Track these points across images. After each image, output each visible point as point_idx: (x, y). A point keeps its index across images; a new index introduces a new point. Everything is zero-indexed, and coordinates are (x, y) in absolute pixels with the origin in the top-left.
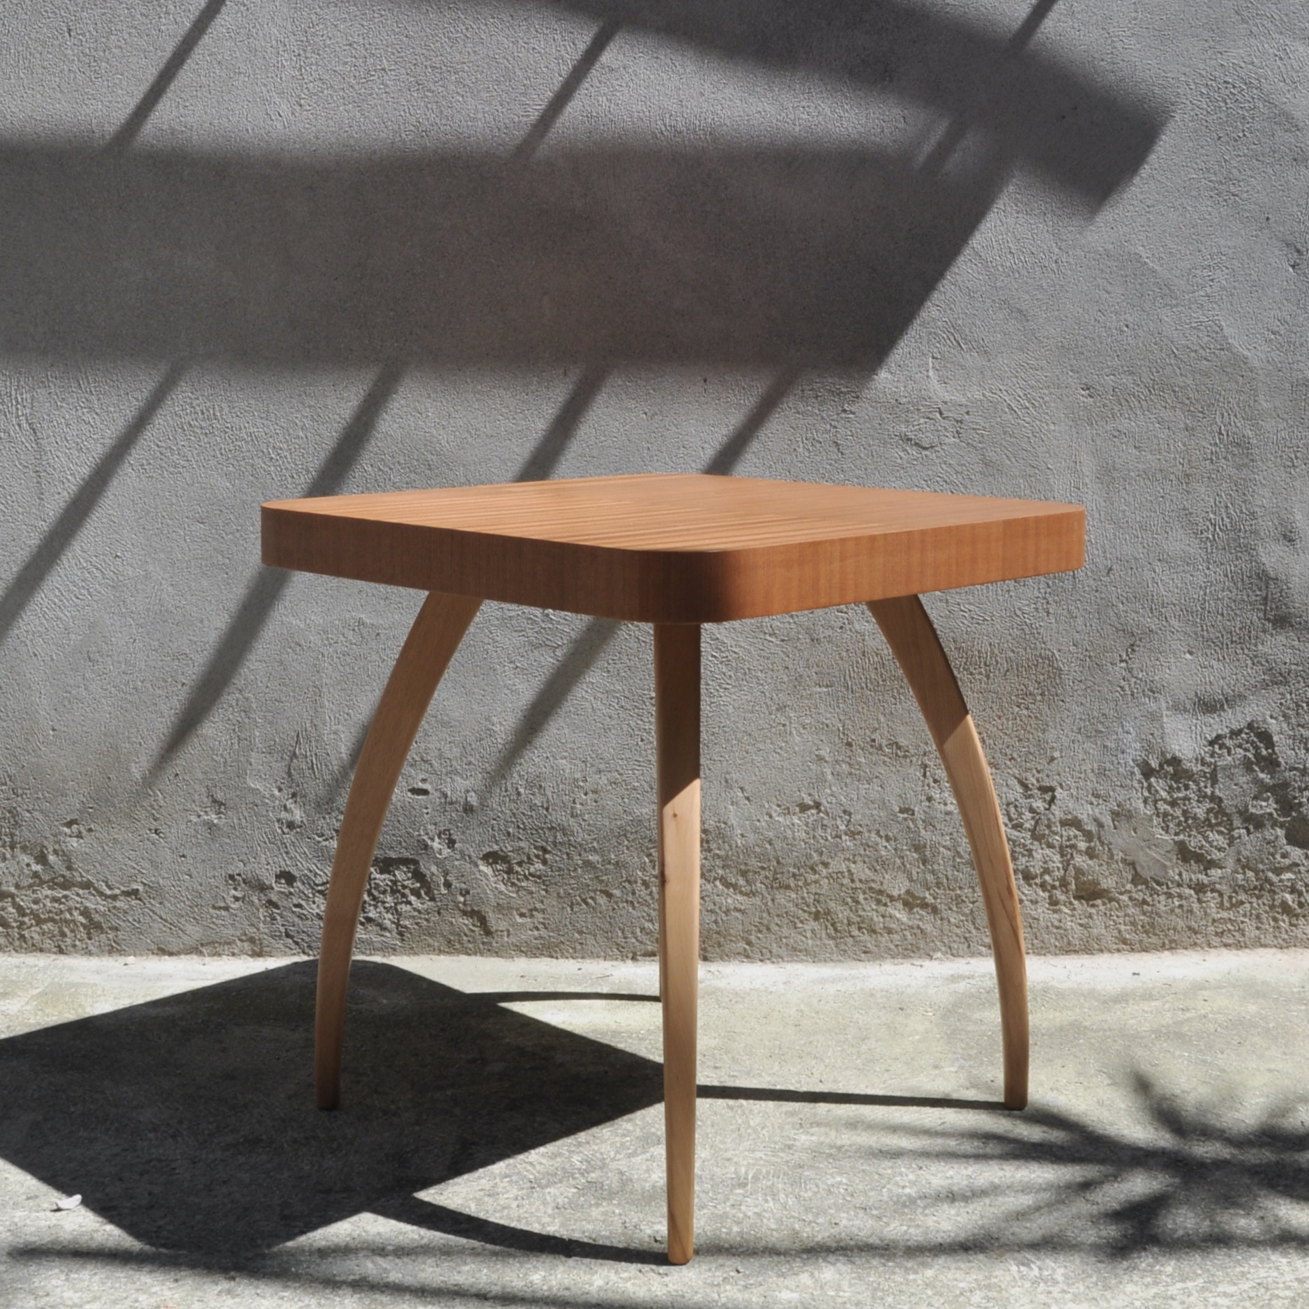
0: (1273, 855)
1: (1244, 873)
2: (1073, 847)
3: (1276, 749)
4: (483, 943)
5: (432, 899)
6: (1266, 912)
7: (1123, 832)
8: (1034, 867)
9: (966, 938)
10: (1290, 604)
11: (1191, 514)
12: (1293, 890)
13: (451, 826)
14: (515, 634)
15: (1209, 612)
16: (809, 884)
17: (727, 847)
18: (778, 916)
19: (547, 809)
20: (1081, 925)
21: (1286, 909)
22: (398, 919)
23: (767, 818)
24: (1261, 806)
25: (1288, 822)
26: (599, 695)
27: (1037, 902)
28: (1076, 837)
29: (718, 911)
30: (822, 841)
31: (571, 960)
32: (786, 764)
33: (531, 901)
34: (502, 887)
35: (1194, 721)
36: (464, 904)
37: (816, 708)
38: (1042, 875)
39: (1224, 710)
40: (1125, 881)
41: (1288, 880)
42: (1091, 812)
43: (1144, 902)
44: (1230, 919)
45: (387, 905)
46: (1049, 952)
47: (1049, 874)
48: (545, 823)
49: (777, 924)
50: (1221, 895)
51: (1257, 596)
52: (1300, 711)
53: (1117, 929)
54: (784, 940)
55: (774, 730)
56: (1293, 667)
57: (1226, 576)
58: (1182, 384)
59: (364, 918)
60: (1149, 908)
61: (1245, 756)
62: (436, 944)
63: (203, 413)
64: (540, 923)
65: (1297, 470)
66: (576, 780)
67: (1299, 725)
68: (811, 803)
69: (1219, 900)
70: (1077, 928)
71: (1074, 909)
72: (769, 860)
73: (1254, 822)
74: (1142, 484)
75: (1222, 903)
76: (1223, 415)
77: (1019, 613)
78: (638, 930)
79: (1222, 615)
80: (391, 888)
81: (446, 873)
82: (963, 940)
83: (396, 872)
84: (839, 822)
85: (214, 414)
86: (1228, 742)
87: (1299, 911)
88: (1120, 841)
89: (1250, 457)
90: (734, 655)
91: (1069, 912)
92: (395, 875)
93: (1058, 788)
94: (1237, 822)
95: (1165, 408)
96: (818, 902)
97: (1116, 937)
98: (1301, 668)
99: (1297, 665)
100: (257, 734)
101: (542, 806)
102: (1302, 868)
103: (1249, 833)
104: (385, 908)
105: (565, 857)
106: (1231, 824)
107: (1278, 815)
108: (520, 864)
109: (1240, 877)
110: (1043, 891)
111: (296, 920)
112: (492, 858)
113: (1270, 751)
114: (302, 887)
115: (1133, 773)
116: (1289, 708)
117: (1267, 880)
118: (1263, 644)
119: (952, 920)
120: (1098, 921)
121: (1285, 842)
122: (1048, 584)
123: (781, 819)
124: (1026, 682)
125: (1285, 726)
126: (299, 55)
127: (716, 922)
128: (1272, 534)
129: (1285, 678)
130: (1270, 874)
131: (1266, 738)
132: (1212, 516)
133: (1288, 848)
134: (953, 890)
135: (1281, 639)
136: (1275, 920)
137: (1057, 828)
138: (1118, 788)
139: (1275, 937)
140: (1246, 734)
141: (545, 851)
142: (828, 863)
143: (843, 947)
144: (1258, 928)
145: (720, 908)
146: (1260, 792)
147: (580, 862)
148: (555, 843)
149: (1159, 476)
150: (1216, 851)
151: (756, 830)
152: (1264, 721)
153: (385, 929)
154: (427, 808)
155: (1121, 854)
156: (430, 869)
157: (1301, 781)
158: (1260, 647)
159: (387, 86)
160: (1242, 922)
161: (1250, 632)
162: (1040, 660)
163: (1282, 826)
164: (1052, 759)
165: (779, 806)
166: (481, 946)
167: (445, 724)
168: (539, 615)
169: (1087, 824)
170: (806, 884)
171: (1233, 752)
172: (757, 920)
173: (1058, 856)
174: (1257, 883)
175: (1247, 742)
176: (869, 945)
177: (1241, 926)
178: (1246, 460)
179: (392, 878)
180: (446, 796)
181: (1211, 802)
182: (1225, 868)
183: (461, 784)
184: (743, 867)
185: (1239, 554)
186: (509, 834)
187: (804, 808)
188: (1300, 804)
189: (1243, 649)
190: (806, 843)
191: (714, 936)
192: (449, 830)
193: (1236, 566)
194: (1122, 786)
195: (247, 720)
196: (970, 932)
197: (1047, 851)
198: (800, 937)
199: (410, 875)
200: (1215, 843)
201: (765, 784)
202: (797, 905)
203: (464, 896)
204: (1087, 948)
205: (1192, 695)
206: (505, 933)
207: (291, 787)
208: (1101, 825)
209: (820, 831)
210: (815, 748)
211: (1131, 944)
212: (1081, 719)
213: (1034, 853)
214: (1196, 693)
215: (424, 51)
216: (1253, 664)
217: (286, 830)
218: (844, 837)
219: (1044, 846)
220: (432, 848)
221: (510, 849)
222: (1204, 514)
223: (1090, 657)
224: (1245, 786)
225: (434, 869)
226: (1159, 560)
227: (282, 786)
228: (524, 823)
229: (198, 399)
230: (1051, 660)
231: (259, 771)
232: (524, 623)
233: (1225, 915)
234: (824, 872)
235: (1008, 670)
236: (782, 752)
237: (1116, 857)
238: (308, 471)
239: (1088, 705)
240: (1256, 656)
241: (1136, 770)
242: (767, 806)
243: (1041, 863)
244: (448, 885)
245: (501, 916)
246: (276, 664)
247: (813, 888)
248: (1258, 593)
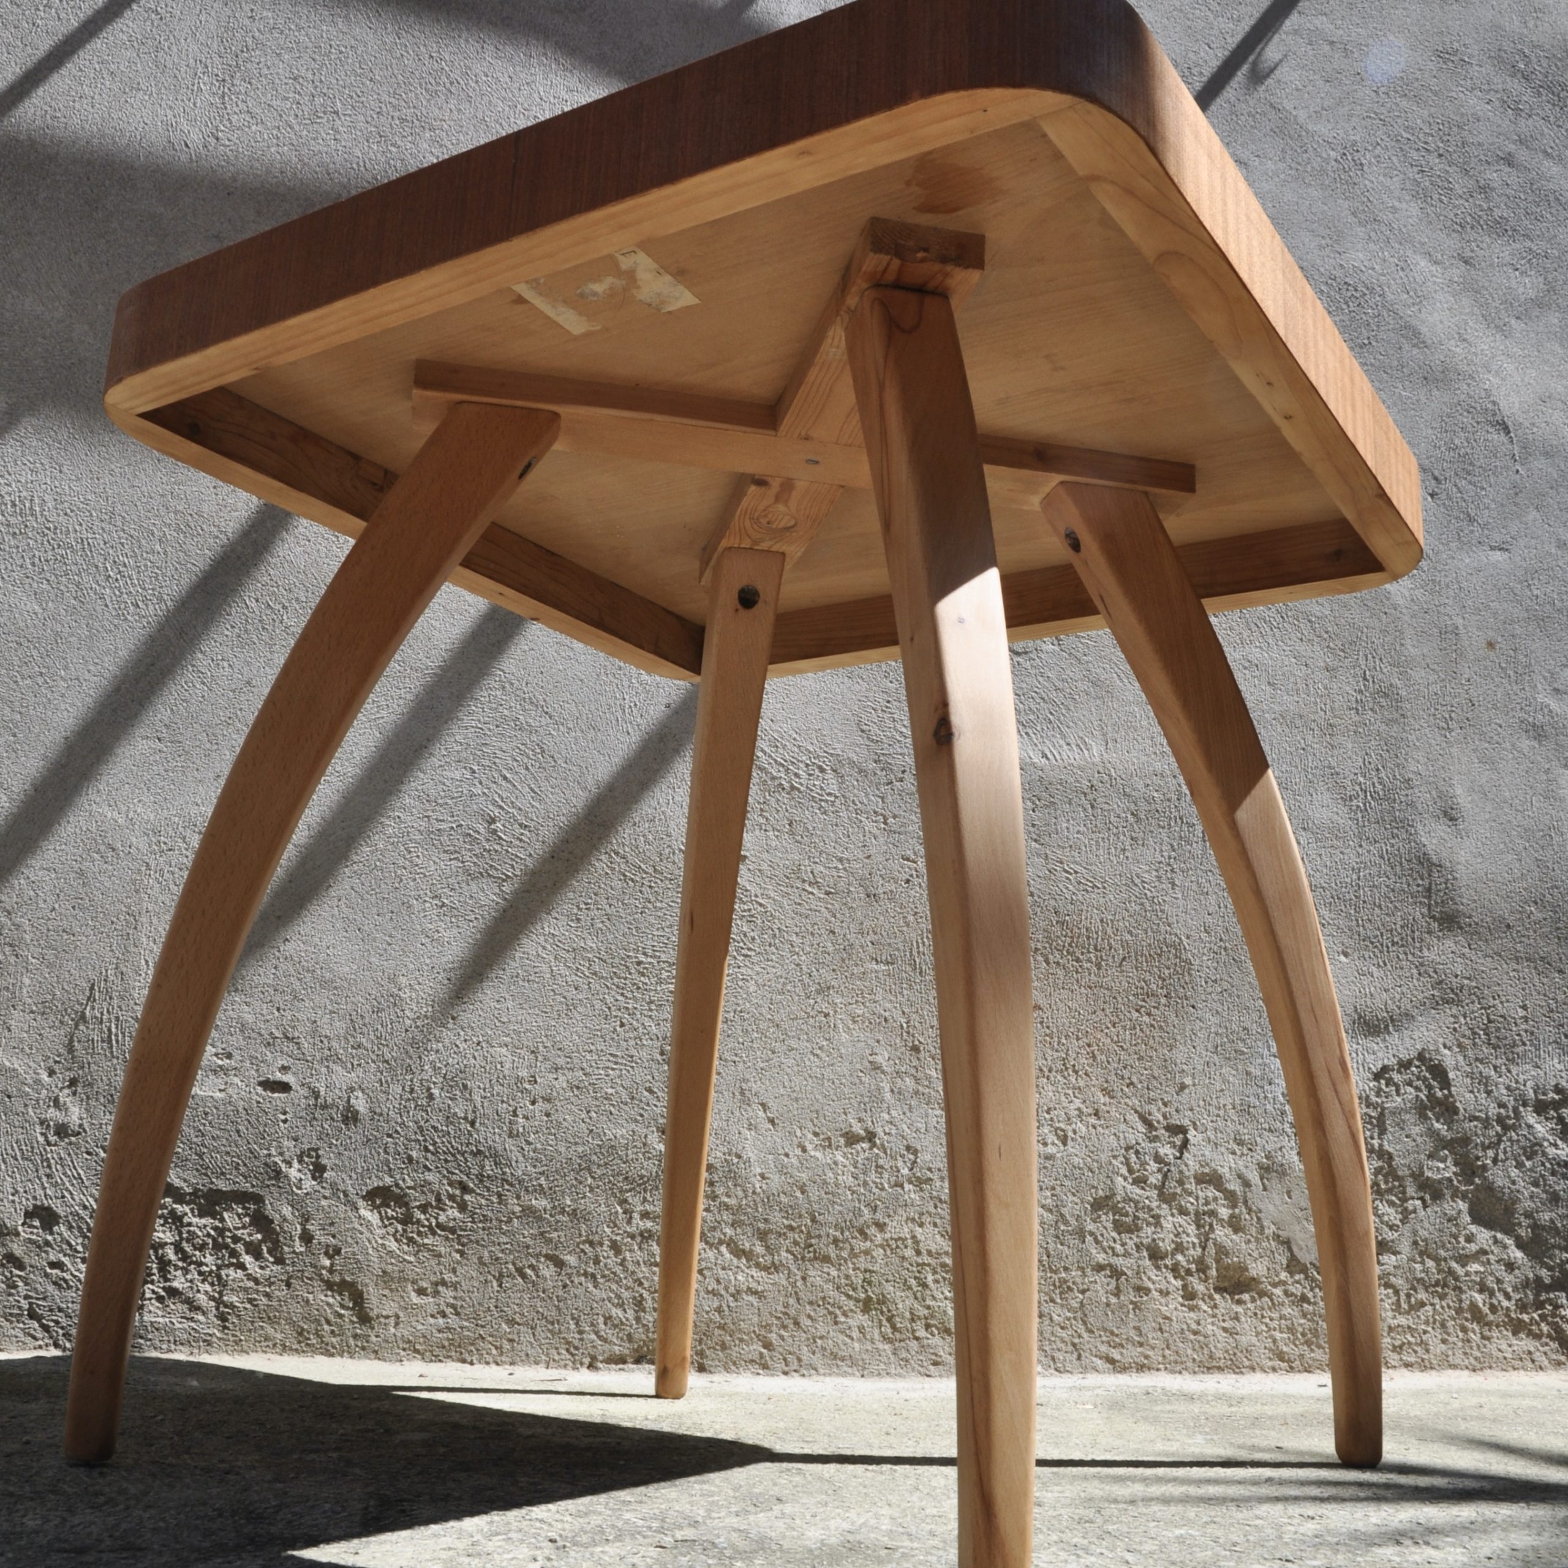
0: (1456, 1237)
1: (1423, 1263)
2: (1213, 1213)
3: (1453, 1089)
4: (355, 1336)
5: (280, 1261)
6: (1454, 1319)
7: (1274, 1195)
8: (1163, 1240)
9: (1074, 1345)
10: (1458, 899)
11: (1338, 774)
12: (1483, 1289)
13: (320, 1144)
14: (446, 856)
15: (1364, 902)
16: (856, 1256)
17: (740, 1194)
18: (811, 1303)
19: (473, 1124)
20: (1225, 1330)
21: (1477, 1315)
22: (221, 1293)
23: (798, 1151)
24: (1438, 1168)
25: (1472, 1192)
26: (562, 953)
27: (1168, 1293)
28: (1215, 1199)
29: (723, 1292)
30: (875, 1190)
31: (494, 1366)
32: (827, 1072)
33: (437, 1269)
34: (393, 1245)
35: (1355, 1046)
36: (331, 1270)
37: (871, 993)
38: (1173, 1254)
39: (1389, 1033)
40: (1278, 1268)
41: (1476, 1272)
42: (1233, 1166)
43: (1304, 1299)
44: (1409, 1327)
45: (205, 1268)
46: (1186, 1369)
47: (1182, 1253)
48: (468, 1145)
49: (809, 1316)
50: (1397, 1292)
51: (1418, 885)
52: (1477, 1040)
53: (1271, 1337)
54: (819, 1342)
55: (812, 1021)
56: (1466, 982)
57: (1382, 857)
58: (1318, 614)
59: (164, 1288)
60: (1311, 1308)
61: (1417, 1096)
62: (279, 1336)
63: (14, 505)
64: (448, 1305)
65: (1453, 734)
66: (520, 1080)
67: (1477, 1059)
68: (862, 1133)
69: (1394, 1299)
70: (1221, 1334)
71: (1215, 1306)
72: (800, 1216)
73: (1432, 1191)
74: (1280, 730)
75: (1398, 1303)
76: (1366, 656)
77: (1137, 881)
78: (601, 1320)
79: (1380, 907)
80: (214, 1240)
81: (306, 1219)
82: (1070, 1348)
83: (226, 1215)
84: (900, 1164)
85: (31, 509)
86: (1396, 1077)
87: (1491, 1317)
88: (1271, 1207)
89: (1400, 711)
90: (759, 909)
91: (1209, 1310)
92: (222, 1220)
93: (1191, 1128)
94: (1411, 1191)
95: (1301, 640)
96: (870, 1283)
97: (1270, 1350)
98: (1474, 984)
99: (1469, 979)
100: (27, 981)
101: (465, 1118)
102: (1491, 1256)
103: (1425, 1206)
104: (200, 1273)
105: (495, 1199)
106: (1404, 1193)
107: (1459, 1182)
108: (424, 1208)
109: (1418, 1267)
110: (1175, 1278)
111: (51, 1288)
112: (380, 1197)
113: (1446, 1092)
114: (66, 1234)
115: (1283, 1113)
116: (1464, 1036)
117: (1451, 1272)
118: (1429, 949)
119: (1055, 1317)
120: (1247, 1324)
121: (1468, 1219)
122: (1172, 846)
123: (818, 1154)
124: (1148, 977)
125: (1460, 1058)
126: (224, 80)
127: (719, 1310)
128: (1431, 809)
129: (1457, 994)
130: (1454, 1265)
131: (1439, 1073)
132: (1362, 779)
133: (1473, 1228)
134: (1055, 1272)
135: (1449, 943)
136: (1464, 1330)
137: (1191, 1186)
138: (1266, 1133)
139: (1465, 1354)
140: (1417, 1067)
141: (465, 1189)
142: (885, 1224)
143: (904, 1354)
144: (1444, 1341)
145: (726, 1289)
146: (1437, 1150)
147: (517, 1209)
148: (481, 1178)
149: (1298, 722)
150: (1387, 1229)
151: (782, 1170)
152: (1437, 1051)
153: (198, 1308)
154: (285, 1113)
155: (1272, 1226)
156: (281, 1211)
157: (1484, 1136)
158: (1426, 953)
159: (337, 131)
160: (1425, 1332)
161: (1413, 932)
162: (1165, 949)
163: (1464, 1197)
164: (1183, 1087)
165: (816, 1134)
166: (352, 1342)
167: (325, 984)
168: (482, 831)
169: (1229, 1181)
170: (853, 1255)
171: (1402, 1091)
172: (780, 1308)
173: (1193, 1227)
174: (1440, 1277)
175: (1418, 1079)
176: (942, 1353)
177: (1424, 1337)
178: (1396, 715)
179: (217, 1223)
180: (316, 1095)
181: (1379, 1159)
182: (1399, 1253)
183: (342, 1077)
184: (761, 1226)
185: (1395, 831)
186: (410, 1159)
187: (851, 1139)
188: (1484, 1168)
189: (1406, 954)
190: (853, 1192)
191: (717, 1332)
192: (316, 1150)
193: (1393, 846)
194: (1270, 1130)
195: (12, 959)
196: (1080, 1336)
197: (1180, 1219)
198: (842, 1337)
199: (247, 1219)
200: (1386, 1218)
201: (797, 1100)
202: (838, 1288)
203: (330, 1257)
204: (1235, 1368)
205: (1351, 1011)
206: (392, 1321)
207: (69, 1069)
208: (1247, 1184)
209: (873, 1176)
210: (868, 1052)
211: (1289, 1361)
212: (1217, 1034)
213: (1162, 1219)
214: (1355, 1007)
215: (392, 100)
216: (1420, 974)
217: (53, 1139)
218: (907, 1186)
219: (1174, 1211)
220: (286, 1176)
221: (410, 1183)
222: (1352, 776)
223: (1225, 949)
224: (1419, 1140)
225: (287, 1211)
226: (1304, 829)
227: (56, 1067)
228: (434, 1144)
229: (9, 485)
230: (1178, 947)
231: (22, 1041)
232: (459, 841)
233: (1402, 1320)
234: (879, 1238)
235: (1124, 959)
236: (823, 1055)
237: (1267, 1231)
238: (161, 600)
239: (1225, 1014)
240: (1422, 964)
241: (1287, 1107)
242: (799, 1134)
243: (1171, 1236)
244: (307, 1238)
245: (386, 1292)
246: (72, 875)
247: (862, 1262)
248: (1421, 882)
